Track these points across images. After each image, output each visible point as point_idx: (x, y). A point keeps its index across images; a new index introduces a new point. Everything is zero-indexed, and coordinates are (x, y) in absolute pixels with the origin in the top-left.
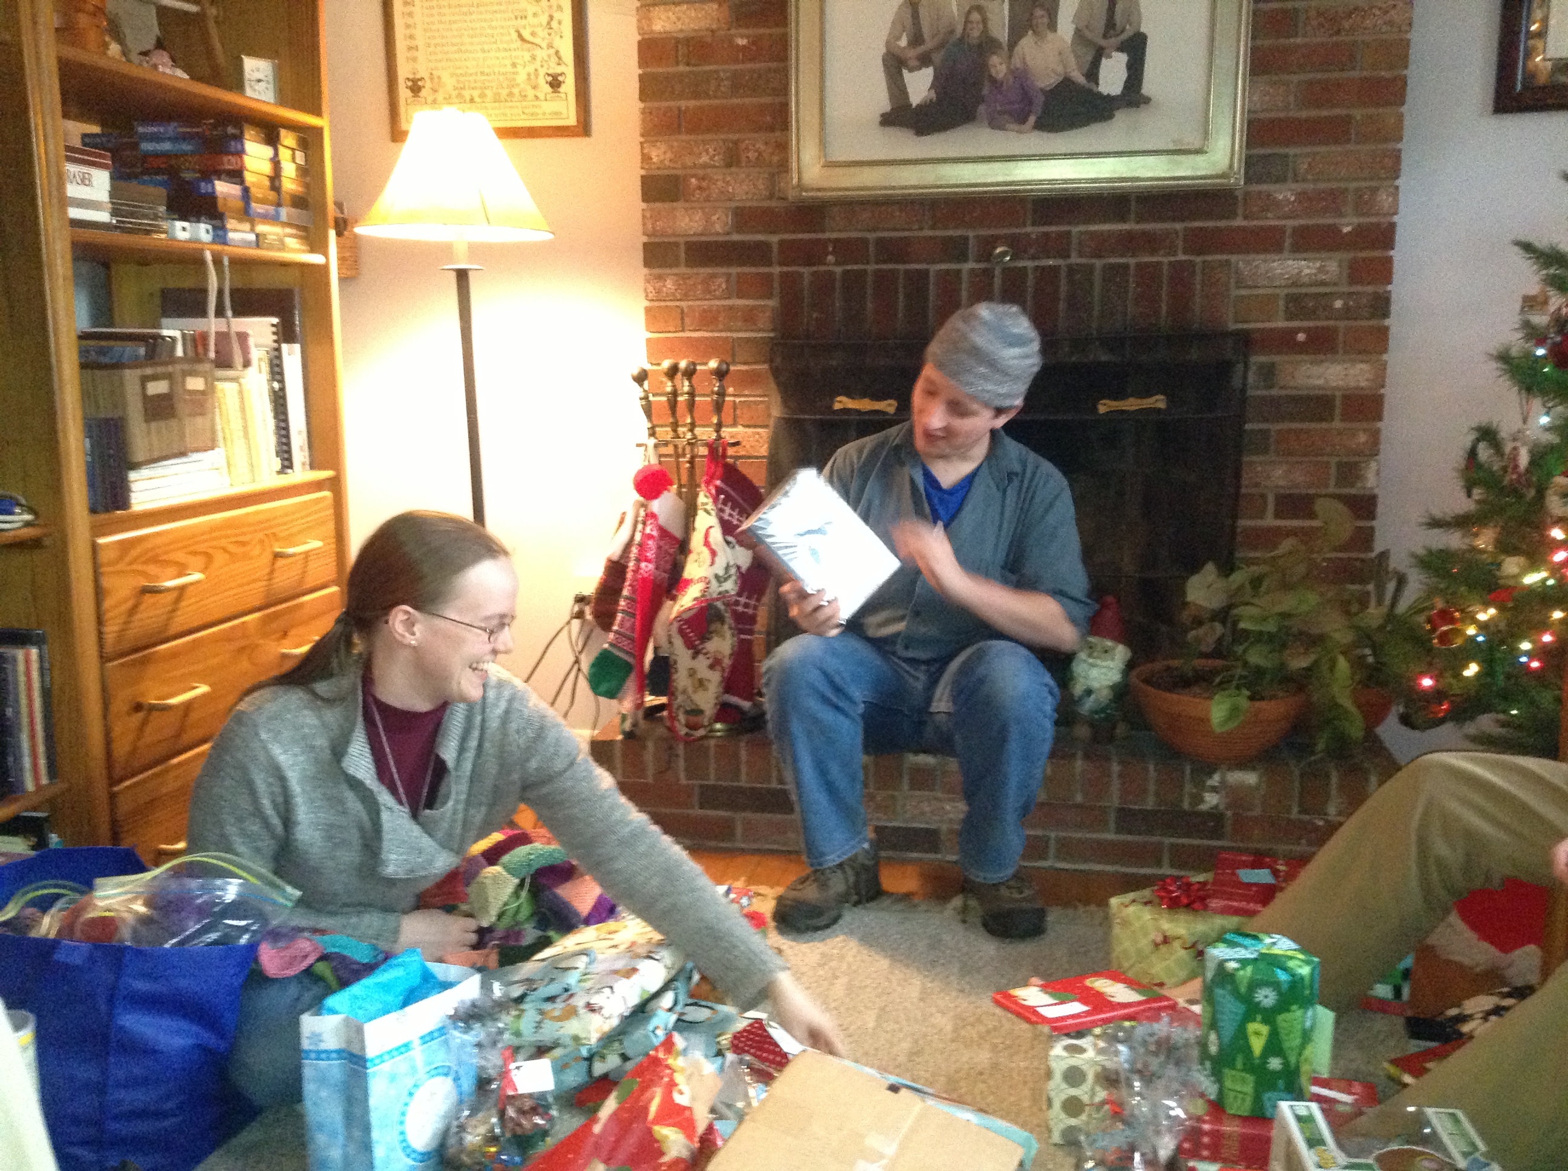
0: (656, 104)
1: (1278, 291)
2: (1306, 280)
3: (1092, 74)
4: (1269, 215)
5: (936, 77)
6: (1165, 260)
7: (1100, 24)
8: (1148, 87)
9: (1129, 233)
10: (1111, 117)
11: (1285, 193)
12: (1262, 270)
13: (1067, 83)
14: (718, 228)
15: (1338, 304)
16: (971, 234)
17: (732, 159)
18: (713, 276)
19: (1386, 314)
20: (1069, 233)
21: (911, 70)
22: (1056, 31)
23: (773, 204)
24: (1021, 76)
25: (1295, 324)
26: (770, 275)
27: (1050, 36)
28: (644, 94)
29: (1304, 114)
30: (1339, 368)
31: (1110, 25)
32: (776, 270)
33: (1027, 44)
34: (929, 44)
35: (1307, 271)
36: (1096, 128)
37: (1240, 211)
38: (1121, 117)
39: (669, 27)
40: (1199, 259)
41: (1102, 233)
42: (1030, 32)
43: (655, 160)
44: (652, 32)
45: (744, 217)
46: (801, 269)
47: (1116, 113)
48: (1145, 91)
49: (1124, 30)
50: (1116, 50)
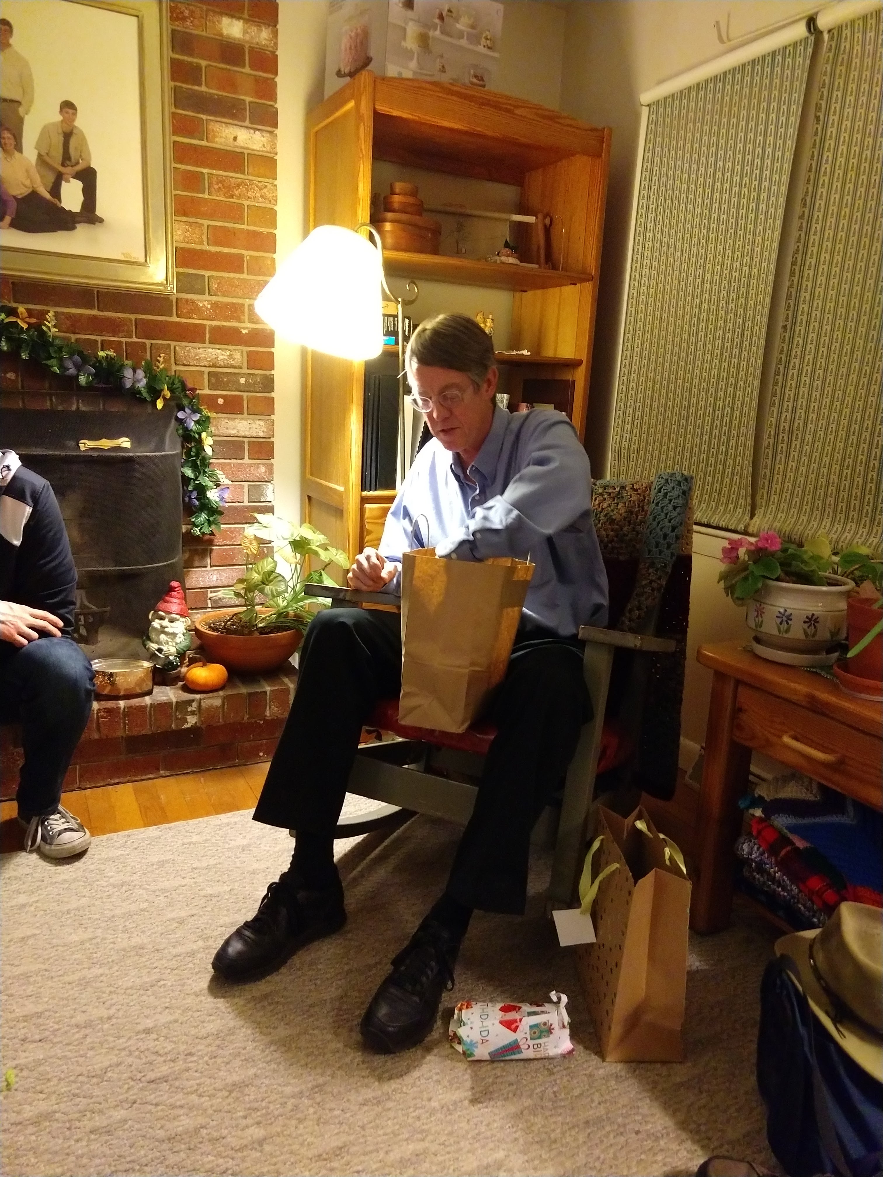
1: (203, 369)
2: (221, 363)
3: (55, 192)
4: (194, 316)
6: (124, 340)
7: (58, 154)
8: (100, 211)
9: (95, 317)
10: (73, 228)
11: (204, 301)
12: (192, 354)
13: (34, 195)
15: (242, 381)
19: (272, 391)
22: (21, 152)
25: (216, 392)
27: (17, 154)
29: (213, 249)
30: (245, 423)
31: (66, 157)
35: (221, 357)
36: (60, 234)
37: (174, 310)
38: (82, 229)
40: (148, 342)
41: (74, 315)
47: (78, 225)
48: (99, 212)
49: (77, 163)
50: (73, 178)
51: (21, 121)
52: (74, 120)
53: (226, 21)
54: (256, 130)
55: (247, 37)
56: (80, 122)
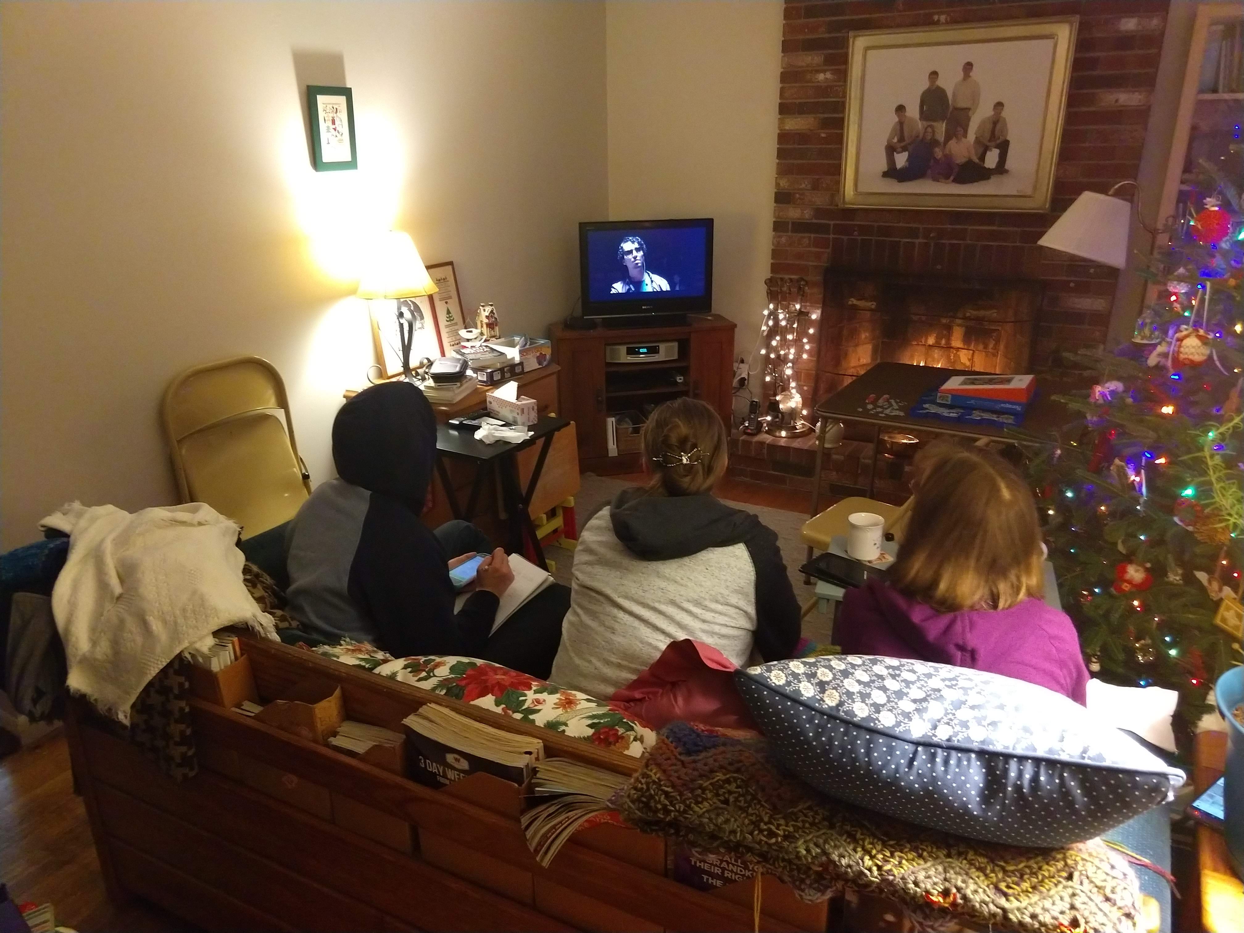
0: (783, 161)
1: (1063, 263)
3: (982, 158)
5: (909, 155)
6: (1011, 245)
7: (987, 135)
9: (994, 230)
10: (989, 178)
13: (970, 162)
14: (807, 216)
15: (1092, 271)
16: (921, 226)
17: (815, 187)
18: (804, 237)
20: (966, 229)
21: (898, 153)
22: (966, 137)
23: (831, 207)
24: (948, 158)
25: (1069, 279)
26: (828, 239)
27: (963, 139)
28: (779, 157)
29: (1085, 180)
30: (1088, 300)
31: (993, 136)
32: (831, 236)
33: (952, 143)
34: (907, 141)
38: (994, 179)
39: (792, 128)
40: (1027, 245)
41: (982, 230)
42: (954, 138)
43: (781, 185)
44: (785, 130)
45: (819, 212)
46: (843, 237)
47: (992, 177)
48: (1006, 167)
49: (999, 138)
50: (996, 148)
51: (968, 119)
52: (1000, 113)
53: (1124, 21)
54: (1134, 92)
55: (1140, 28)
56: (1005, 113)
